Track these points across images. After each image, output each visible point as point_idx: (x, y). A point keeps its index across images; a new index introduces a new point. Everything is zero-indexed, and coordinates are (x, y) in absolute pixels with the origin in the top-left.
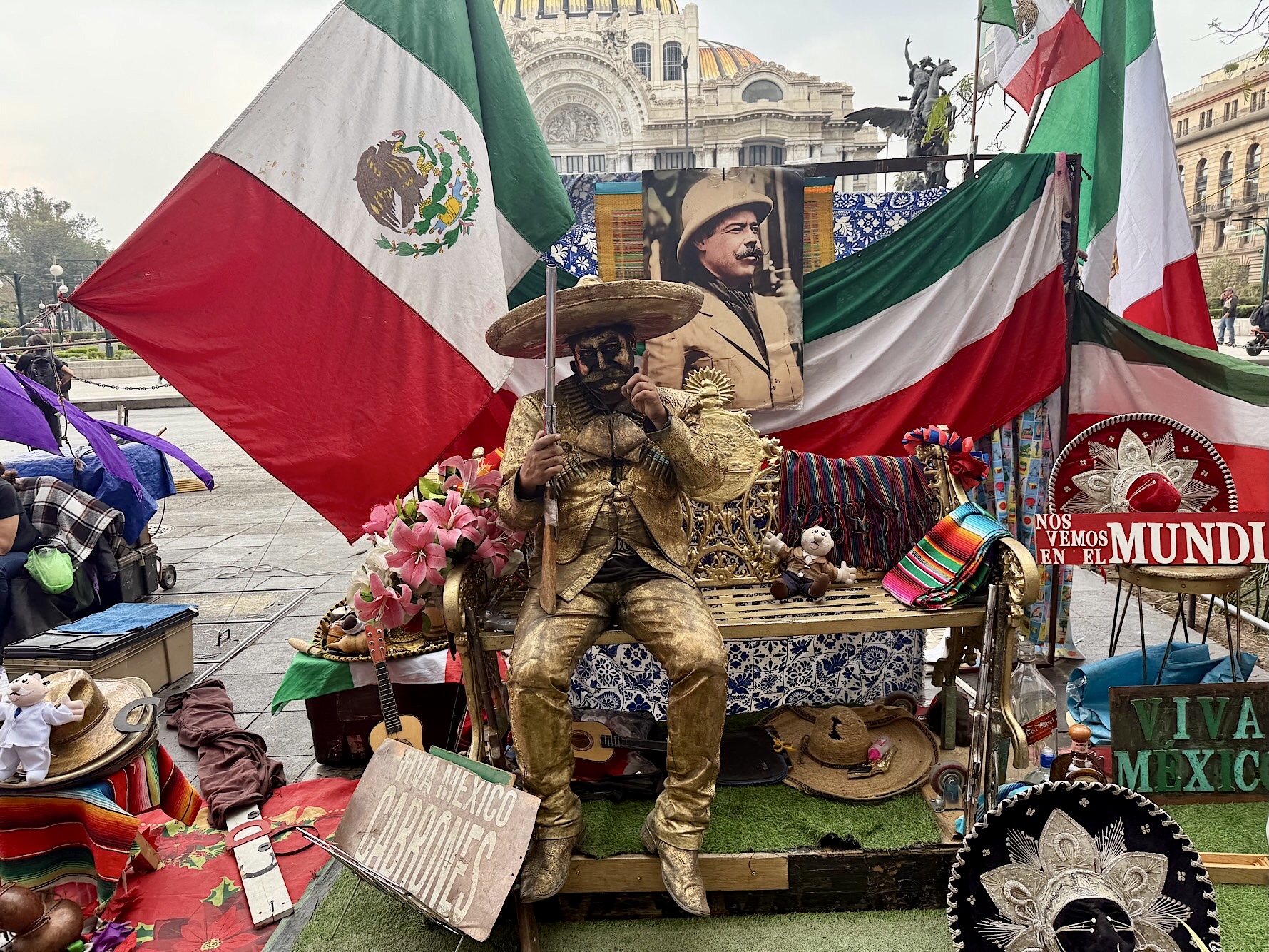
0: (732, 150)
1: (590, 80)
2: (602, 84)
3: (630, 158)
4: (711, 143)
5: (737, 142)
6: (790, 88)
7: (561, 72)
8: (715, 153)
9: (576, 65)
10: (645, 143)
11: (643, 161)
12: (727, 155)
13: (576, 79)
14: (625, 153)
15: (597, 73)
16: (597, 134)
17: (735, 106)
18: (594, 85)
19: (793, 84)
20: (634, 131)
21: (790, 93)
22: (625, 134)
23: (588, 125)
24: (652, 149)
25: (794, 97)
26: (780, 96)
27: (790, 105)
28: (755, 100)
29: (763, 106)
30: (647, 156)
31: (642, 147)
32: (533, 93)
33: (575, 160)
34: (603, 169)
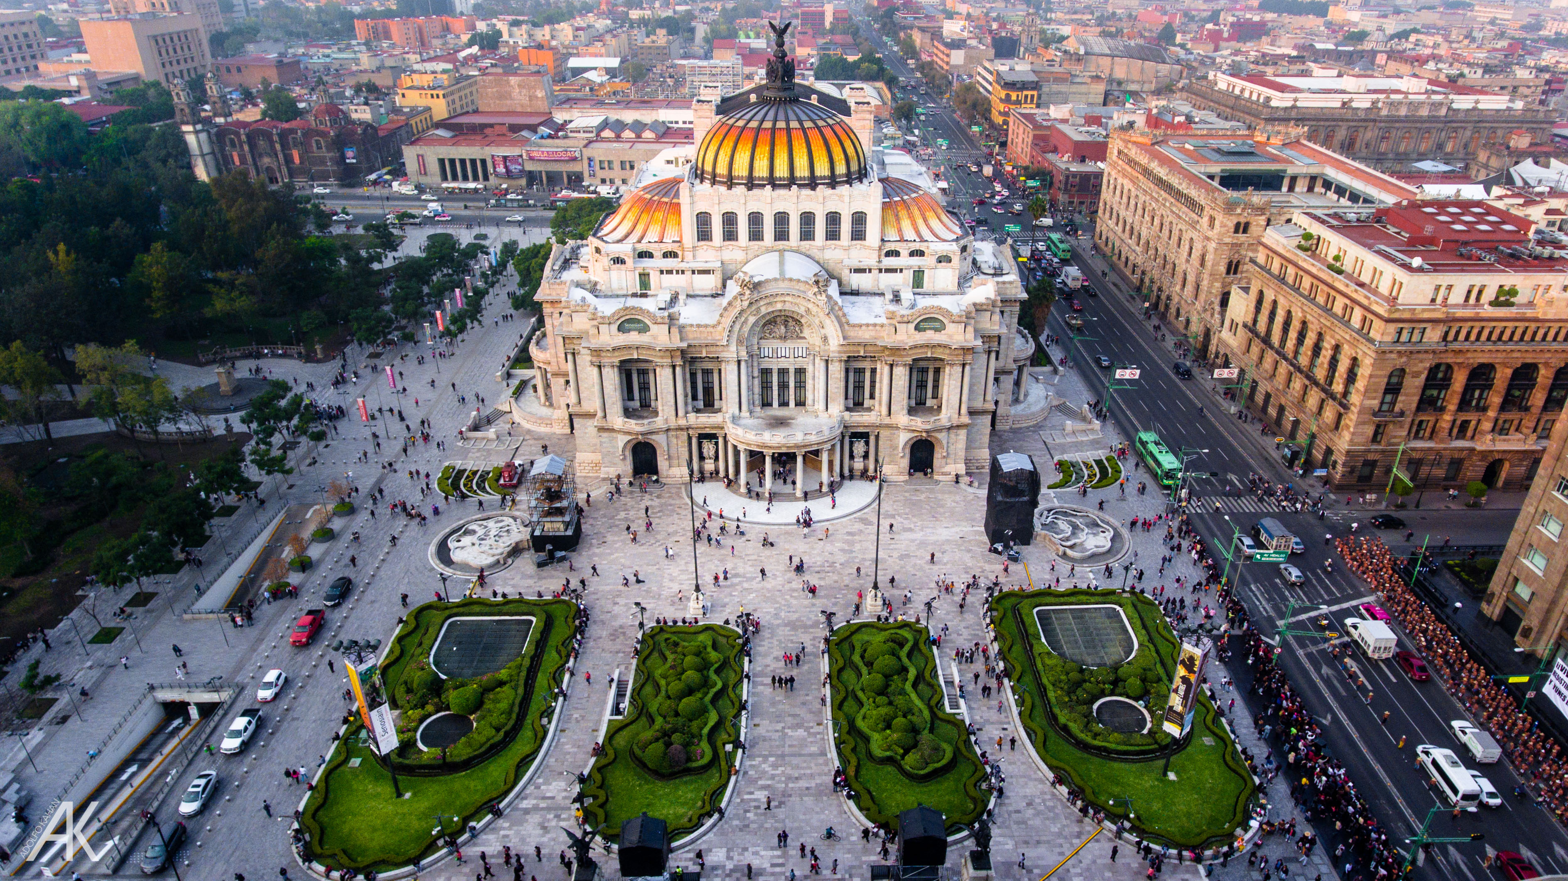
0: (904, 365)
1: (798, 307)
2: (808, 311)
3: (826, 361)
4: (891, 360)
5: (909, 360)
6: (952, 325)
7: (776, 302)
8: (891, 366)
9: (788, 299)
10: (838, 352)
11: (836, 364)
12: (902, 368)
13: (788, 306)
14: (823, 358)
15: (804, 304)
16: (801, 333)
17: (909, 336)
18: (802, 311)
19: (955, 322)
20: (831, 344)
21: (952, 328)
22: (824, 345)
23: (794, 326)
24: (844, 356)
25: (952, 331)
26: (943, 327)
27: (950, 336)
28: (924, 330)
29: (930, 336)
30: (840, 361)
31: (837, 355)
32: (755, 315)
33: (783, 350)
34: (804, 356)
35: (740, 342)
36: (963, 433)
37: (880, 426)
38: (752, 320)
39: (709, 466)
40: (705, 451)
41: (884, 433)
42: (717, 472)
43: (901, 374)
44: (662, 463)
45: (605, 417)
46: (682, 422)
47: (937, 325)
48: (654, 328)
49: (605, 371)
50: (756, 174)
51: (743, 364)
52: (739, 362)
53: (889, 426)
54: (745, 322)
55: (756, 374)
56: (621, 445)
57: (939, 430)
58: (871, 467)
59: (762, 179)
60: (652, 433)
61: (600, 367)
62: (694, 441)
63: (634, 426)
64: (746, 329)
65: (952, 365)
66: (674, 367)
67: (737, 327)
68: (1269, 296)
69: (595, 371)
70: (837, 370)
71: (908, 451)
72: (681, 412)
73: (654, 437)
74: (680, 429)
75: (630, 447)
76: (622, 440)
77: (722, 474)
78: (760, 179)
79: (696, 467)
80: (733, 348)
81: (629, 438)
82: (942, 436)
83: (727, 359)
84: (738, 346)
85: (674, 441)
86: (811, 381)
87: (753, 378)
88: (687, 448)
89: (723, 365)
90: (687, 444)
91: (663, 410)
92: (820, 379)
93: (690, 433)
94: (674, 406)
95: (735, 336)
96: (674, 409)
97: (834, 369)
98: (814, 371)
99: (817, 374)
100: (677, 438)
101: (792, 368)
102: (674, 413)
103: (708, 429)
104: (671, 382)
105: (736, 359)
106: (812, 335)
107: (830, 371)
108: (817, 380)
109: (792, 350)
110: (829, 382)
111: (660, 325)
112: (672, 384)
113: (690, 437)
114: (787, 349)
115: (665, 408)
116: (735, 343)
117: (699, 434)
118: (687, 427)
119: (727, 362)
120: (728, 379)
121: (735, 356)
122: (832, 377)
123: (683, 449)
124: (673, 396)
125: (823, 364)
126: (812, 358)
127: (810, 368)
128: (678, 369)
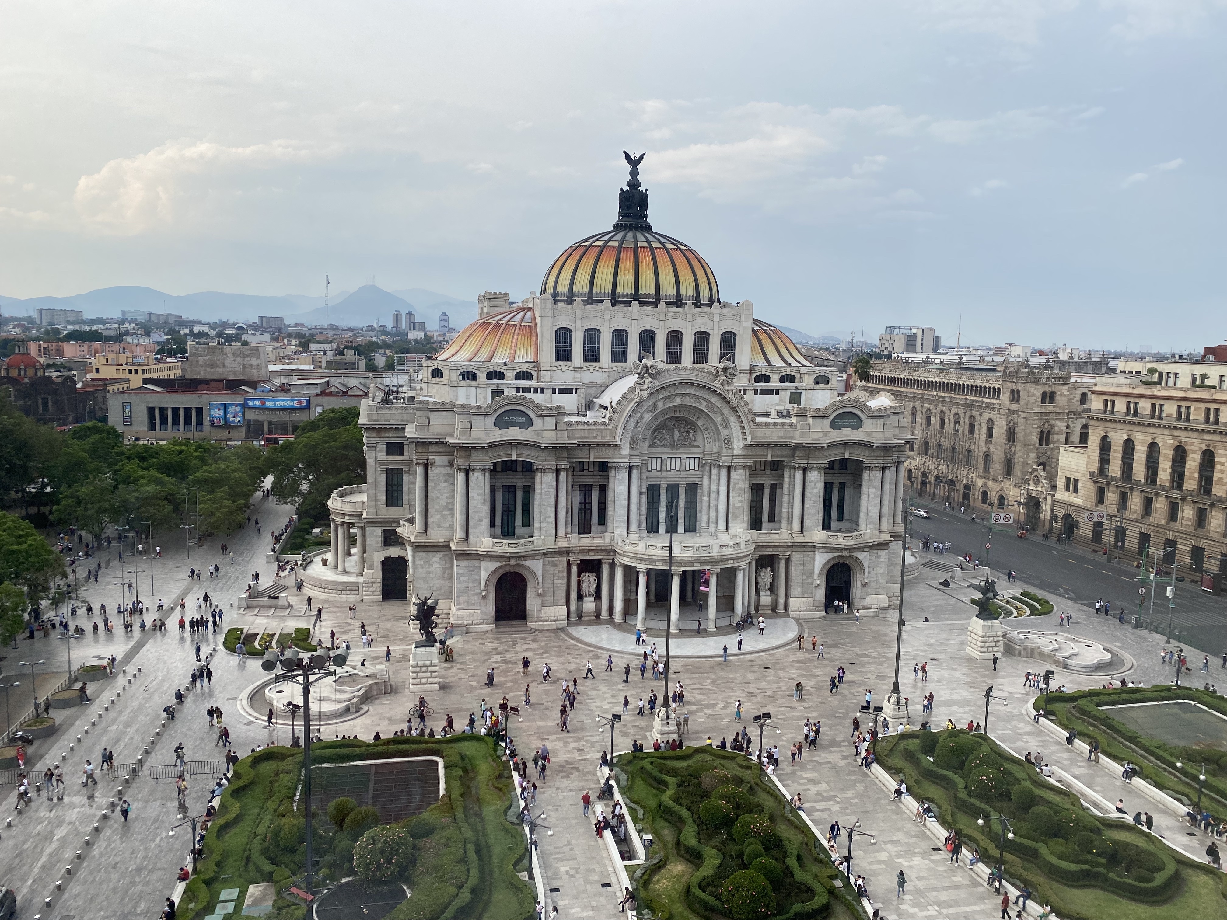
0: (819, 469)
1: (700, 402)
2: (710, 405)
3: (729, 468)
4: (803, 462)
5: (824, 462)
6: (870, 421)
7: (676, 395)
8: (805, 470)
9: (690, 391)
10: (744, 457)
11: (741, 471)
12: (816, 472)
13: (688, 401)
14: (726, 464)
15: (708, 397)
16: (695, 440)
17: (825, 434)
18: (703, 406)
19: (872, 417)
20: (735, 447)
21: (868, 424)
22: (728, 449)
23: (688, 432)
24: (750, 461)
25: (871, 427)
26: (859, 424)
27: (869, 434)
28: (839, 428)
29: (847, 434)
30: (745, 467)
31: (741, 460)
32: (651, 411)
33: (673, 461)
34: (697, 468)
35: (634, 443)
36: (883, 553)
37: (791, 547)
38: (648, 417)
39: (589, 605)
40: (584, 585)
41: (796, 557)
42: (598, 615)
43: (816, 479)
44: (532, 603)
45: (467, 539)
46: (562, 544)
47: (853, 422)
48: (537, 422)
49: (473, 477)
50: (620, 290)
51: (635, 473)
52: (630, 469)
53: (802, 546)
54: (642, 417)
55: (644, 489)
56: (484, 575)
57: (861, 549)
58: (782, 601)
59: (627, 296)
60: (526, 557)
61: (467, 472)
62: (574, 569)
63: (505, 546)
64: (641, 427)
65: (870, 469)
66: (558, 471)
68: (1118, 437)
69: (461, 477)
70: (740, 479)
71: (824, 577)
72: (561, 532)
73: (528, 563)
74: (559, 552)
75: (494, 581)
76: (487, 569)
77: (605, 615)
78: (623, 296)
79: (573, 607)
80: (625, 451)
81: (497, 564)
82: (862, 556)
83: (618, 465)
84: (631, 448)
85: (550, 569)
86: (705, 498)
87: (641, 493)
88: (565, 581)
89: (612, 473)
90: (565, 574)
91: (540, 528)
92: (718, 493)
93: (571, 559)
94: (554, 522)
95: (629, 436)
96: (554, 526)
97: (737, 477)
98: (710, 485)
99: (714, 487)
100: (554, 565)
101: (683, 483)
102: (553, 532)
103: (592, 554)
104: (553, 491)
105: (627, 465)
106: (709, 440)
107: (732, 481)
108: (713, 496)
109: (683, 461)
110: (731, 494)
111: (546, 418)
112: (554, 493)
113: (569, 565)
114: (678, 460)
115: (543, 525)
116: (628, 445)
117: (581, 560)
118: (568, 552)
119: (617, 468)
120: (617, 490)
121: (627, 461)
122: (734, 488)
123: (560, 581)
124: (554, 509)
125: (724, 473)
126: (708, 469)
127: (706, 481)
128: (563, 475)
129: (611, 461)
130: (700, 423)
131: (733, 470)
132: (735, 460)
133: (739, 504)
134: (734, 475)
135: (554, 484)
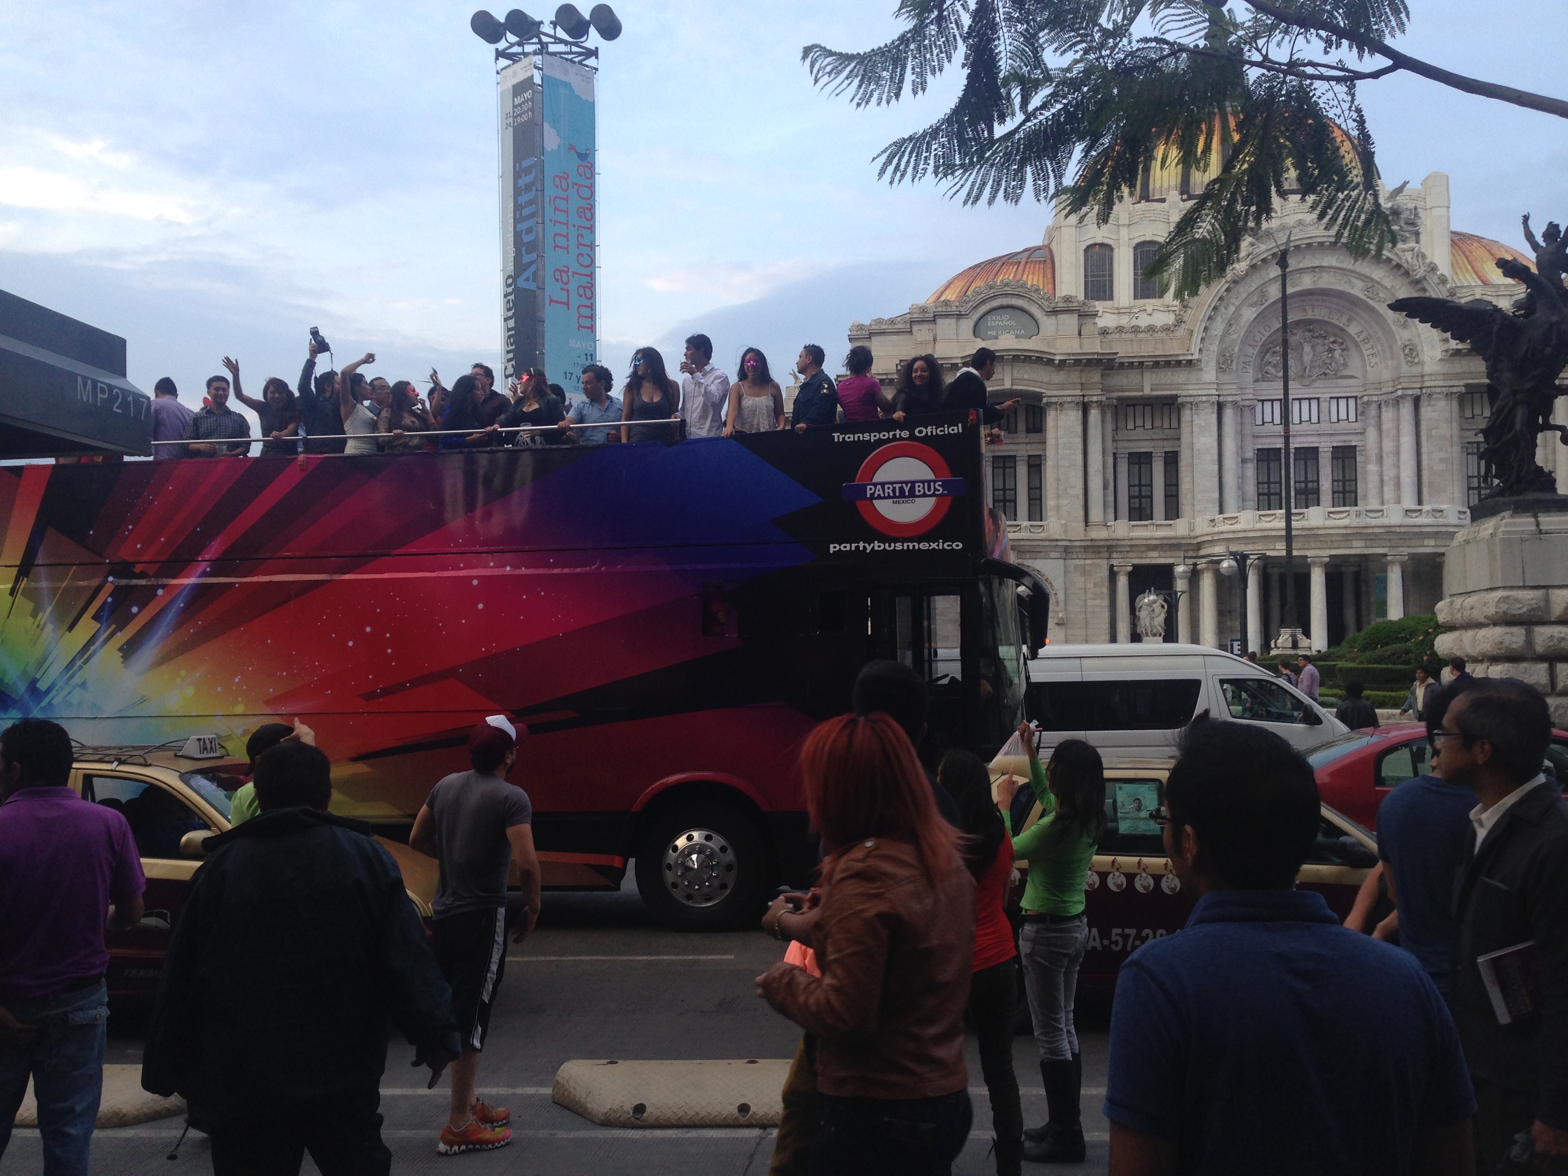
1: (1350, 282)
2: (1371, 287)
3: (1417, 401)
7: (1301, 272)
9: (1328, 261)
10: (1446, 376)
11: (1442, 404)
13: (1326, 281)
14: (1410, 392)
15: (1365, 271)
16: (1345, 365)
18: (1357, 289)
20: (1426, 359)
22: (1411, 363)
23: (1331, 350)
24: (1459, 385)
30: (1449, 395)
31: (1441, 383)
32: (1255, 304)
33: (1305, 405)
34: (1352, 417)
35: (1224, 364)
38: (1249, 314)
46: (1098, 534)
48: (1048, 324)
51: (1229, 414)
52: (1220, 407)
54: (1237, 315)
55: (1250, 454)
60: (1034, 551)
62: (1123, 582)
64: (1237, 335)
66: (1085, 408)
67: (1218, 327)
70: (1442, 419)
72: (1096, 514)
73: (1038, 564)
74: (1094, 549)
80: (1209, 374)
83: (1197, 399)
84: (1221, 370)
85: (1079, 580)
86: (1372, 468)
87: (1244, 461)
88: (1106, 602)
89: (1186, 415)
90: (1105, 590)
91: (1058, 508)
92: (1397, 453)
93: (1115, 562)
94: (1081, 497)
95: (1214, 348)
96: (1081, 502)
97: (1435, 415)
98: (1381, 442)
99: (1388, 445)
100: (1085, 573)
101: (1325, 446)
102: (1081, 513)
103: (1155, 554)
104: (1078, 441)
105: (1214, 399)
106: (1374, 360)
107: (1424, 425)
108: (1388, 461)
109: (1324, 405)
110: (1424, 450)
111: (1062, 317)
112: (1080, 447)
113: (1113, 575)
114: (1314, 404)
115: (1063, 502)
116: (1213, 364)
117: (1134, 566)
118: (1110, 548)
119: (1195, 406)
120: (1197, 446)
121: (1214, 392)
122: (1430, 436)
123: (1097, 602)
124: (1080, 474)
125: (1406, 409)
126: (1373, 411)
127: (1372, 435)
128: (1094, 415)
129: (1184, 393)
130: (1353, 330)
131: (1424, 403)
132: (1427, 384)
133: (1443, 466)
134: (1426, 412)
135: (1079, 429)
